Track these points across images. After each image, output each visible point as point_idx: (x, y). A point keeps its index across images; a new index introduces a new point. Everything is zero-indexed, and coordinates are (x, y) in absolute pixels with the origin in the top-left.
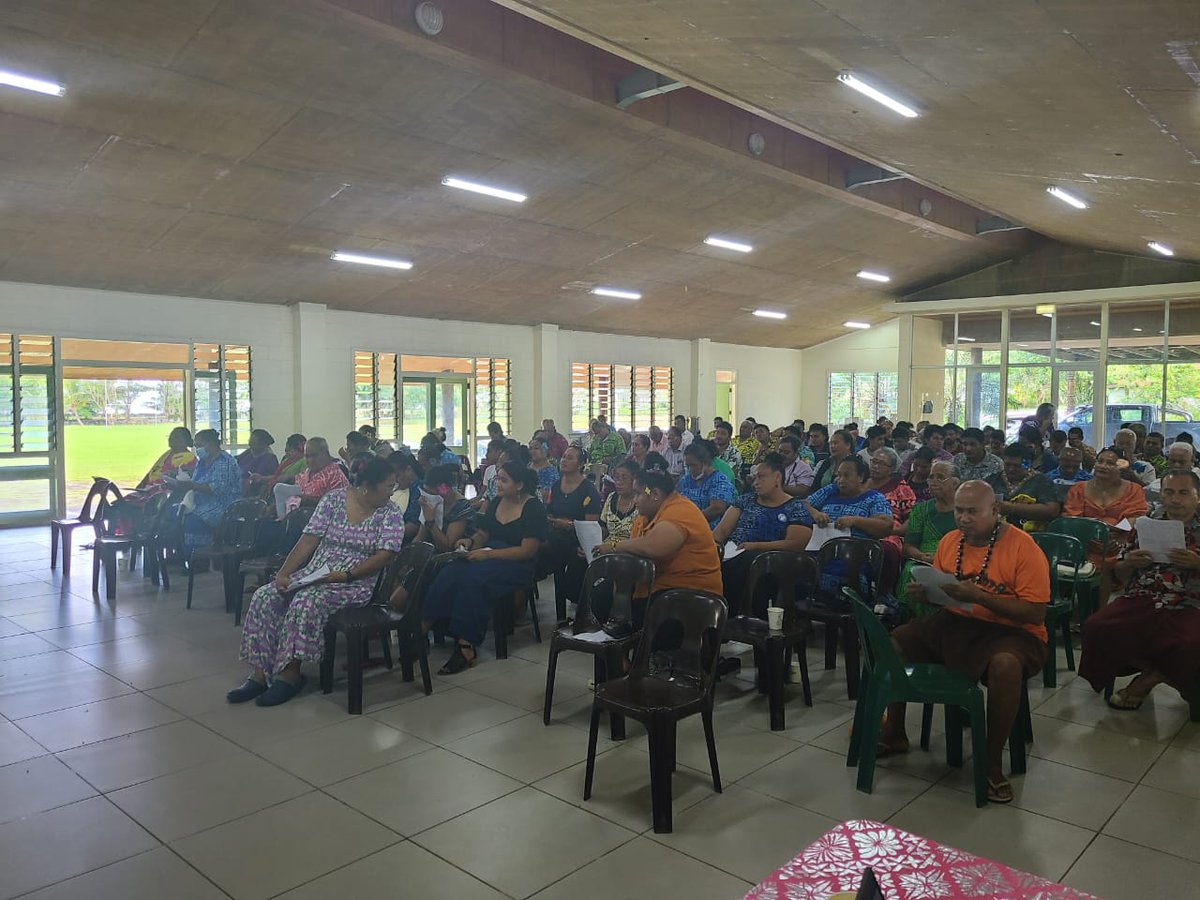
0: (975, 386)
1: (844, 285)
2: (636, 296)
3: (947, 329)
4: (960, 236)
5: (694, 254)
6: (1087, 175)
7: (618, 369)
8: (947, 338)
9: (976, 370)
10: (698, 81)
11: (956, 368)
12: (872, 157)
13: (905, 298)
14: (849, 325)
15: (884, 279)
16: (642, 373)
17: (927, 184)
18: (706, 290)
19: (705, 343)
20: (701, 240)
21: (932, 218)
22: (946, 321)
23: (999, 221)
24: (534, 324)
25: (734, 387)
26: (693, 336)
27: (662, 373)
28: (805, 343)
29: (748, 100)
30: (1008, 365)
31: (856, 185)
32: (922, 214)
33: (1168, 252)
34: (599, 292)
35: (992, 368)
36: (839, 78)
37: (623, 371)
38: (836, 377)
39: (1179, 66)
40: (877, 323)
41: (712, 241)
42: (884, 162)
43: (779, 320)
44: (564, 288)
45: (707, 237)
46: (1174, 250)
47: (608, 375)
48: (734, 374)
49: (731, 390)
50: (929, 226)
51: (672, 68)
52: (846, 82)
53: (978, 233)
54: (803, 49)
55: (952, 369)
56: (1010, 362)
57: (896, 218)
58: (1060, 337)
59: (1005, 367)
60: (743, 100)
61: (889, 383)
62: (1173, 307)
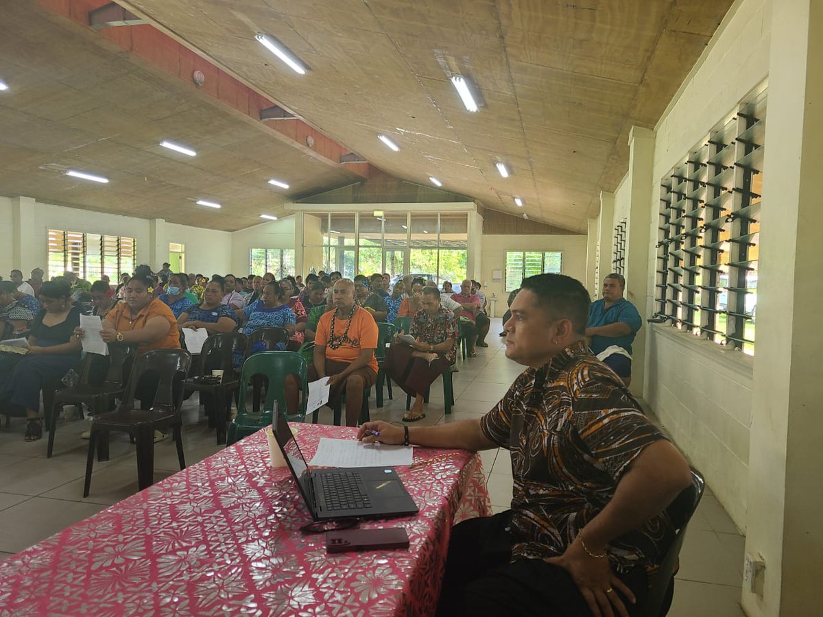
0: (341, 258)
1: (260, 188)
2: (105, 181)
3: (324, 222)
4: (331, 163)
5: (152, 153)
6: (398, 129)
7: (90, 237)
8: (324, 229)
9: (341, 248)
10: (155, 20)
11: (330, 246)
12: (277, 100)
13: (299, 201)
14: (263, 216)
15: (286, 186)
16: (110, 240)
17: (311, 124)
18: (161, 182)
19: (160, 223)
20: (158, 143)
21: (314, 148)
22: (323, 218)
23: (353, 156)
24: (13, 195)
25: (183, 255)
26: (151, 217)
27: (127, 242)
28: (234, 228)
29: (194, 43)
30: (359, 246)
31: (266, 119)
32: (308, 145)
33: (439, 184)
34: (72, 174)
35: (349, 248)
36: (256, 37)
37: (93, 238)
38: (255, 252)
39: (440, 66)
40: (282, 216)
41: (166, 145)
42: (285, 105)
43: (216, 209)
44: (41, 168)
45: (162, 141)
46: (442, 183)
47: (81, 241)
48: (183, 246)
49: (180, 257)
50: (312, 154)
51: (135, 7)
52: (261, 41)
53: (341, 162)
54: (233, 12)
55: (328, 248)
56: (360, 245)
57: (293, 145)
58: (387, 231)
59: (356, 248)
60: (189, 42)
61: (289, 258)
62: (442, 217)
